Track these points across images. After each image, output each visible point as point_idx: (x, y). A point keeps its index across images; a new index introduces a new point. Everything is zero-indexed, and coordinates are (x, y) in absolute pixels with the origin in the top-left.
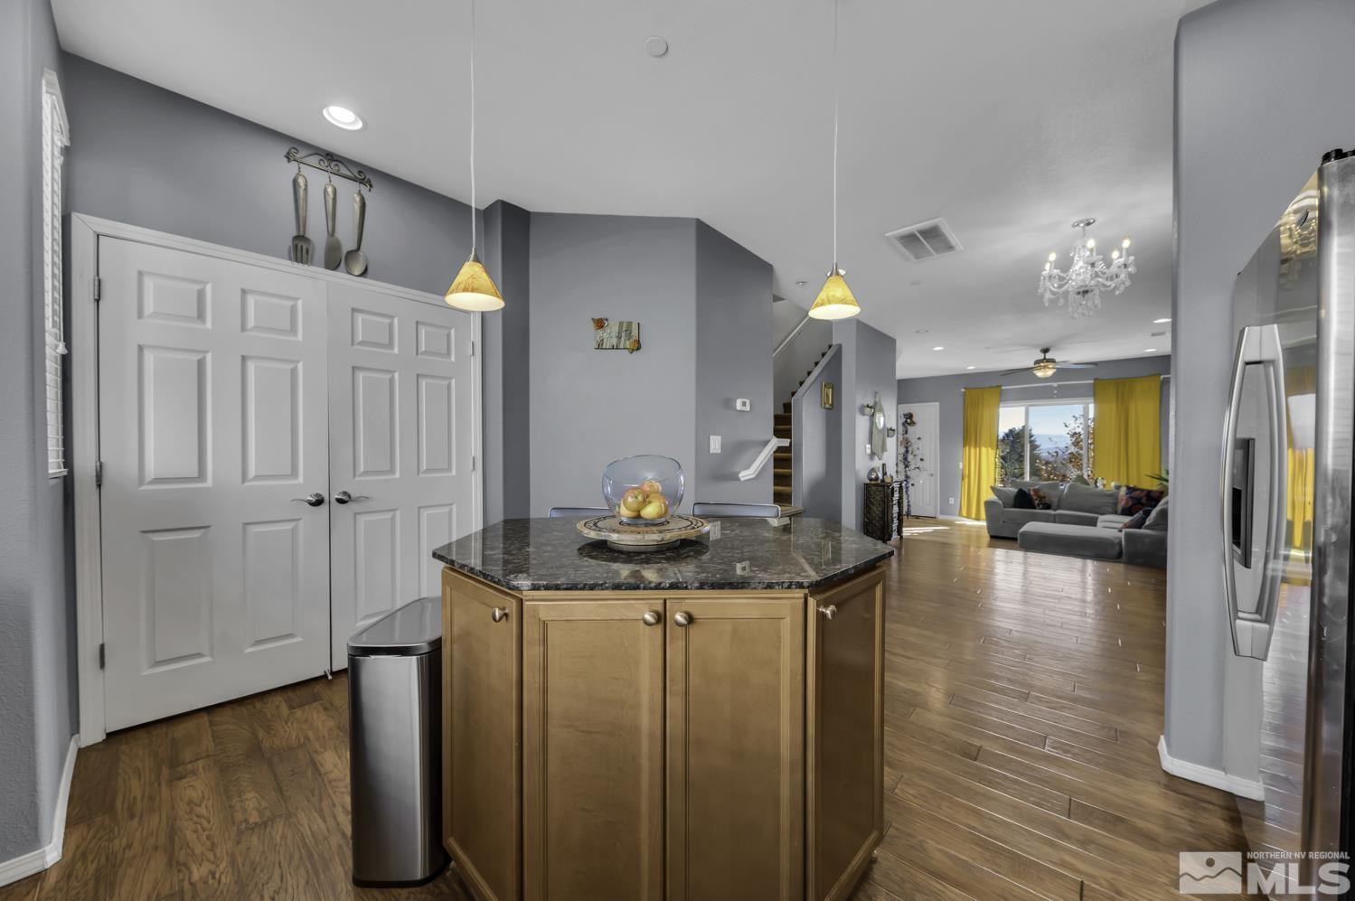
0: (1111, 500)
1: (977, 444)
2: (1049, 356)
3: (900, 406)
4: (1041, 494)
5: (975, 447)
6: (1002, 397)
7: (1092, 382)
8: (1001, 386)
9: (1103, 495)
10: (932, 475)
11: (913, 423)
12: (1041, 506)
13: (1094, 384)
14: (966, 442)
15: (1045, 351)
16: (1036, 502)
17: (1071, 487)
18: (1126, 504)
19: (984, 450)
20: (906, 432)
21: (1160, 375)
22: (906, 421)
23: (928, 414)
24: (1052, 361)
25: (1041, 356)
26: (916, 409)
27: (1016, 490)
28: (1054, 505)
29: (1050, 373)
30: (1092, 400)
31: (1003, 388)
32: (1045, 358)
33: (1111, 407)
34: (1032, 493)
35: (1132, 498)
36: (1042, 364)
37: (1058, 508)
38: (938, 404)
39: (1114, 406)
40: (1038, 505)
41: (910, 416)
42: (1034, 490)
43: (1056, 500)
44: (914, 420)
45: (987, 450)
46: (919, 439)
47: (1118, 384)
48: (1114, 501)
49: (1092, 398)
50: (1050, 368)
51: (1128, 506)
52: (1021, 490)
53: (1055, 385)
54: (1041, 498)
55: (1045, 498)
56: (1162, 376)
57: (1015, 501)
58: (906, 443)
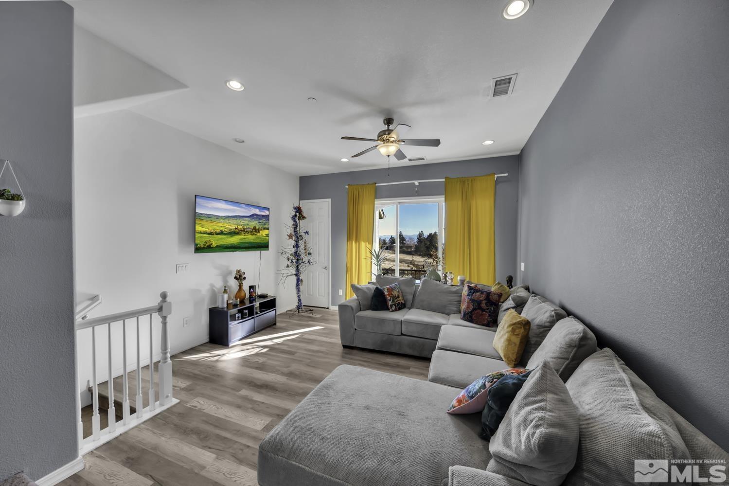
0: (455, 298)
1: (358, 239)
3: (301, 201)
4: (395, 293)
5: (356, 242)
6: (379, 194)
7: (444, 180)
9: (446, 292)
10: (326, 268)
11: (302, 217)
12: (394, 308)
13: (446, 183)
14: (349, 238)
16: (390, 303)
18: (468, 307)
19: (363, 244)
20: (296, 226)
21: (495, 174)
22: (296, 216)
23: (320, 210)
26: (308, 205)
27: (374, 288)
28: (409, 304)
29: (392, 149)
30: (443, 198)
31: (377, 185)
32: (388, 130)
33: (458, 204)
34: (386, 293)
36: (385, 137)
37: (412, 306)
38: (329, 200)
39: (460, 203)
40: (392, 306)
41: (298, 210)
42: (388, 289)
43: (410, 297)
44: (304, 214)
45: (366, 244)
46: (307, 233)
47: (463, 182)
48: (457, 299)
49: (444, 196)
50: (392, 142)
51: (470, 310)
52: (377, 288)
53: (416, 183)
54: (394, 298)
55: (398, 297)
56: (496, 176)
57: (372, 301)
58: (297, 235)
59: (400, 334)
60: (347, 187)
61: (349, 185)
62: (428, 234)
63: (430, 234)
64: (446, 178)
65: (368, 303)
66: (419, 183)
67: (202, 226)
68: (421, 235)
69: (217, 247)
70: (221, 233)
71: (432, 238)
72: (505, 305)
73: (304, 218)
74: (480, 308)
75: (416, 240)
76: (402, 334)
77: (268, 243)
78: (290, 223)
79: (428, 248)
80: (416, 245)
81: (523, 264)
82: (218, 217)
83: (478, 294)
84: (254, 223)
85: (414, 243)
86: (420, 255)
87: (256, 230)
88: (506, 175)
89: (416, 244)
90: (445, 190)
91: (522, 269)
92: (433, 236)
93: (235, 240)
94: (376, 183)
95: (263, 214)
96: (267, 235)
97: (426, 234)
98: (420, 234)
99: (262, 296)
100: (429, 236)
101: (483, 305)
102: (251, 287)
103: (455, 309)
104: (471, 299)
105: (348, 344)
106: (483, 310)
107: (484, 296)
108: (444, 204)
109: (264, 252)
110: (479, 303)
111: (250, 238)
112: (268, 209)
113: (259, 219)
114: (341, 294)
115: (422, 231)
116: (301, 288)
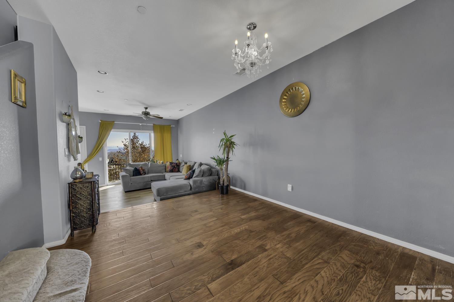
0: (164, 168)
4: (143, 169)
8: (114, 122)
9: (160, 166)
12: (144, 174)
13: (153, 126)
15: (146, 108)
16: (142, 172)
17: (151, 164)
18: (171, 168)
27: (133, 169)
30: (153, 131)
31: (115, 122)
34: (140, 169)
35: (172, 166)
37: (148, 173)
38: (84, 127)
40: (143, 173)
42: (141, 167)
43: (147, 170)
47: (160, 126)
52: (135, 168)
53: (141, 124)
56: (171, 126)
57: (134, 173)
61: (101, 120)
64: (153, 124)
65: (132, 174)
72: (182, 165)
74: (175, 167)
76: (151, 181)
81: (181, 155)
83: (173, 164)
88: (174, 126)
90: (153, 129)
91: (181, 156)
101: (176, 167)
103: (164, 171)
105: (126, 191)
106: (176, 168)
107: (175, 164)
110: (174, 166)
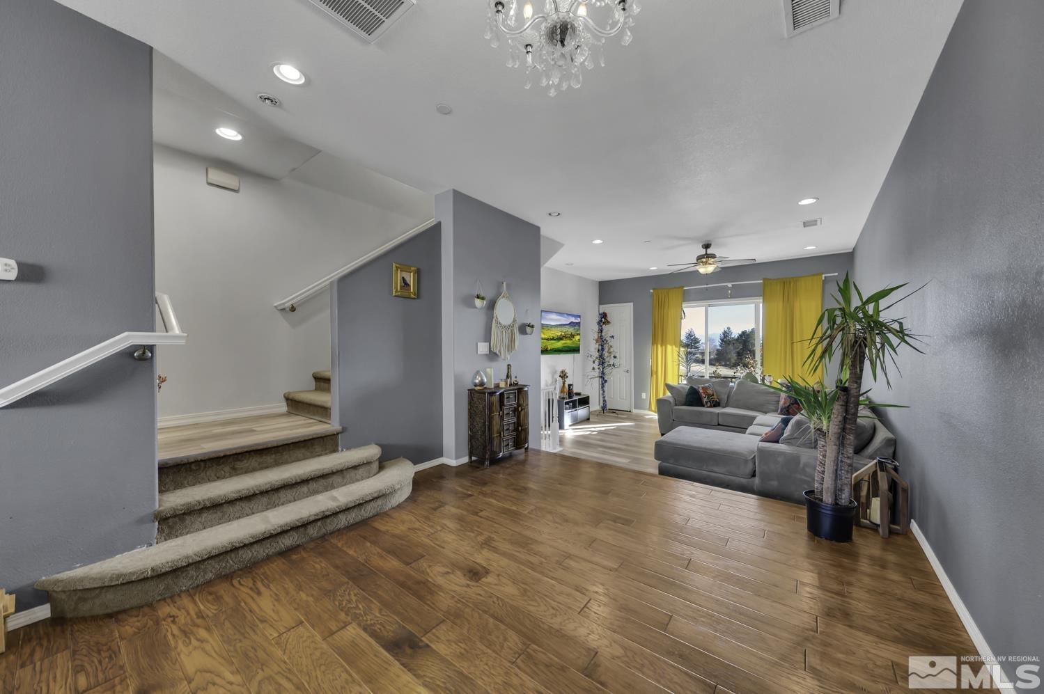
0: (774, 398)
1: (664, 343)
2: (710, 251)
3: (601, 306)
4: (710, 392)
5: (662, 346)
6: (687, 297)
7: (762, 282)
9: (767, 392)
10: (627, 372)
11: (607, 322)
12: (709, 404)
13: (764, 285)
14: (654, 342)
15: (707, 246)
16: (705, 400)
17: (739, 384)
18: (785, 403)
19: (669, 347)
20: (602, 331)
21: (822, 274)
22: (601, 321)
23: (623, 314)
24: (713, 256)
25: (703, 252)
26: (612, 309)
27: (689, 387)
28: (723, 403)
29: (710, 269)
30: (760, 300)
31: (685, 288)
32: (706, 254)
33: (778, 306)
34: (701, 391)
35: (790, 397)
36: (704, 260)
37: (726, 405)
38: (632, 304)
39: (781, 304)
40: (707, 403)
41: (604, 315)
42: (703, 388)
43: (725, 397)
44: (609, 319)
45: (672, 348)
46: (613, 337)
47: (784, 283)
48: (777, 399)
49: (762, 298)
50: (711, 264)
51: (786, 405)
52: (691, 387)
53: (730, 285)
54: (709, 396)
55: (713, 395)
56: (824, 276)
57: (687, 398)
58: (602, 341)
59: (717, 424)
60: (652, 291)
61: (654, 289)
62: (740, 333)
63: (743, 332)
64: (764, 279)
65: (683, 399)
66: (733, 285)
67: (544, 334)
68: (726, 334)
69: (550, 350)
70: (553, 339)
71: (746, 339)
73: (609, 322)
75: (717, 343)
76: (719, 425)
77: (579, 347)
78: (596, 328)
79: (740, 355)
80: (718, 350)
82: (552, 326)
84: (571, 330)
85: (715, 346)
86: (725, 365)
87: (572, 336)
88: (836, 274)
89: (719, 348)
90: (763, 292)
92: (748, 335)
93: (559, 344)
94: (683, 287)
95: (577, 321)
96: (579, 340)
97: (736, 333)
98: (725, 332)
99: (578, 394)
100: (741, 336)
102: (570, 385)
103: (774, 408)
104: (788, 396)
108: (761, 305)
109: (576, 355)
111: (568, 342)
112: (579, 316)
113: (575, 326)
114: (645, 397)
115: (729, 328)
116: (606, 389)
